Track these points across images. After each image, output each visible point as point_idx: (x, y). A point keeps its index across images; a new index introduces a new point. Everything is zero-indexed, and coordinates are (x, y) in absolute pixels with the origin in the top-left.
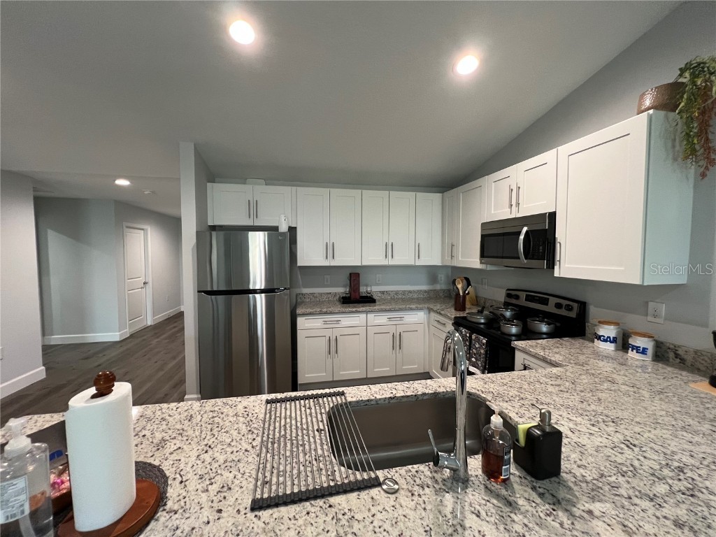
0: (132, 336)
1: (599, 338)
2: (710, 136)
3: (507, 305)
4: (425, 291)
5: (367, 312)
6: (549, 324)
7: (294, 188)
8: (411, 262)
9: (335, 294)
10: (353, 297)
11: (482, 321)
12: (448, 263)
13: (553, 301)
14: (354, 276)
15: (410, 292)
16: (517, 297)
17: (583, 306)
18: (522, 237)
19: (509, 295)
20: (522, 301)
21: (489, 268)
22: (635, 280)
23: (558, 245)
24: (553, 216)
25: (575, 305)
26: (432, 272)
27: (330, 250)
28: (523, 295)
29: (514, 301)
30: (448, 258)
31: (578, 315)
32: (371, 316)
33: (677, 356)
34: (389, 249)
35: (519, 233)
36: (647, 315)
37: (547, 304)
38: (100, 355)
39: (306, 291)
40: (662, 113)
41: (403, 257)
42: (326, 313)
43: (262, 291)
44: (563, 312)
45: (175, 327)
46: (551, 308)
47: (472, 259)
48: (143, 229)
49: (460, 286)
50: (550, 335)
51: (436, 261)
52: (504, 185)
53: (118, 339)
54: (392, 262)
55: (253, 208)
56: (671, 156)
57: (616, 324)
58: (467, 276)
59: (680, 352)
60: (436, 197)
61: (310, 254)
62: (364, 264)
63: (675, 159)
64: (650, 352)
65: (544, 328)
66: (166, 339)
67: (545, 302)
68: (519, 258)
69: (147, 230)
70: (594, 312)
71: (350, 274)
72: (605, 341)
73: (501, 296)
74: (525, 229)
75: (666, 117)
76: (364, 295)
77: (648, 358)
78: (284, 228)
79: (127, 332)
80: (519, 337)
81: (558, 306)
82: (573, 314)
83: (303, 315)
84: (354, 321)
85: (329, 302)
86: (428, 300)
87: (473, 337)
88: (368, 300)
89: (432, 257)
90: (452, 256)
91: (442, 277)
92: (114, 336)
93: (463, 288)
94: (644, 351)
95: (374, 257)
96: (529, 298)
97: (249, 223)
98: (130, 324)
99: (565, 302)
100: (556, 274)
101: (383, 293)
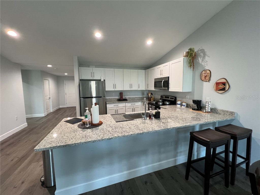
0: (48, 115)
1: (177, 104)
2: (194, 63)
3: (160, 99)
4: (141, 97)
5: (125, 103)
6: (168, 102)
7: (104, 68)
8: (137, 89)
9: (116, 99)
10: (121, 99)
11: (154, 103)
12: (147, 89)
13: (170, 97)
14: (121, 93)
15: (137, 98)
16: (163, 97)
17: (176, 98)
18: (163, 82)
19: (161, 97)
20: (164, 98)
21: (157, 90)
22: (181, 91)
23: (169, 84)
24: (168, 77)
25: (174, 98)
26: (143, 92)
27: (115, 86)
28: (164, 96)
29: (162, 98)
30: (147, 88)
31: (174, 100)
32: (126, 104)
33: (190, 106)
34: (131, 86)
35: (162, 81)
36: (186, 99)
37: (169, 98)
38: (41, 120)
39: (107, 98)
40: (186, 58)
41: (135, 88)
42: (114, 103)
43: (95, 97)
44: (172, 100)
45: (61, 112)
46: (169, 99)
47: (152, 88)
48: (48, 80)
49: (149, 95)
50: (168, 105)
51: (144, 89)
52: (159, 69)
53: (44, 116)
54: (132, 89)
55: (92, 74)
56: (188, 66)
57: (181, 101)
58: (152, 93)
59: (190, 105)
60: (143, 71)
61: (109, 87)
62: (124, 90)
63: (189, 67)
64: (185, 106)
65: (168, 103)
66: (60, 115)
67: (168, 98)
68: (162, 87)
69: (49, 80)
70: (178, 99)
71: (120, 93)
72: (178, 105)
73: (160, 97)
74: (163, 80)
75: (187, 58)
76: (124, 99)
77: (185, 107)
78: (102, 80)
79: (46, 114)
80: (162, 105)
81: (171, 98)
82: (173, 100)
83: (108, 104)
84: (122, 105)
85: (114, 101)
86: (141, 99)
87: (152, 106)
88: (125, 100)
89: (143, 88)
90: (148, 87)
91: (145, 93)
92: (43, 115)
93: (150, 95)
94: (184, 106)
95: (127, 88)
96: (166, 97)
97: (92, 78)
98: (47, 111)
99: (172, 97)
100: (169, 91)
101: (129, 98)
